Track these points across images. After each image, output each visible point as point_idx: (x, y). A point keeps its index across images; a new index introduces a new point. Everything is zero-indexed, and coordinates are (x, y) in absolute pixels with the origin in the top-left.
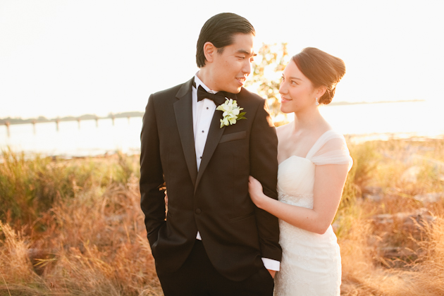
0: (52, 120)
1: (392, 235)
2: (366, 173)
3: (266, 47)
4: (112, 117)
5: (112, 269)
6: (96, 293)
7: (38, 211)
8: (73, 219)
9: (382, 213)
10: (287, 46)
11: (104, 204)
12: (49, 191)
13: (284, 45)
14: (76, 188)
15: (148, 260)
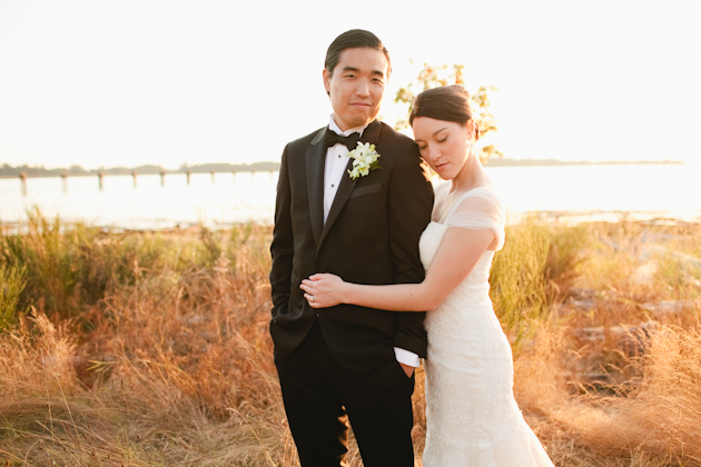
0: (92, 173)
1: (601, 355)
2: (572, 268)
3: (430, 71)
4: (187, 171)
5: (194, 382)
6: (170, 413)
7: (81, 303)
8: (134, 315)
9: (589, 325)
10: (462, 71)
11: (180, 295)
12: (98, 274)
13: (458, 68)
14: (137, 271)
15: (243, 373)
